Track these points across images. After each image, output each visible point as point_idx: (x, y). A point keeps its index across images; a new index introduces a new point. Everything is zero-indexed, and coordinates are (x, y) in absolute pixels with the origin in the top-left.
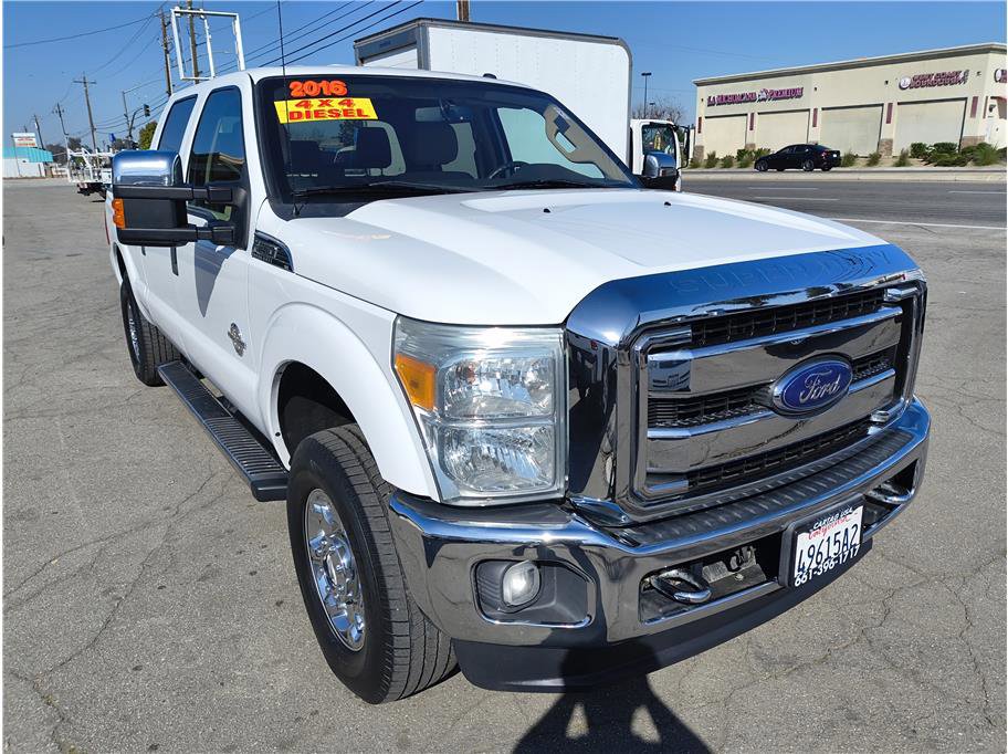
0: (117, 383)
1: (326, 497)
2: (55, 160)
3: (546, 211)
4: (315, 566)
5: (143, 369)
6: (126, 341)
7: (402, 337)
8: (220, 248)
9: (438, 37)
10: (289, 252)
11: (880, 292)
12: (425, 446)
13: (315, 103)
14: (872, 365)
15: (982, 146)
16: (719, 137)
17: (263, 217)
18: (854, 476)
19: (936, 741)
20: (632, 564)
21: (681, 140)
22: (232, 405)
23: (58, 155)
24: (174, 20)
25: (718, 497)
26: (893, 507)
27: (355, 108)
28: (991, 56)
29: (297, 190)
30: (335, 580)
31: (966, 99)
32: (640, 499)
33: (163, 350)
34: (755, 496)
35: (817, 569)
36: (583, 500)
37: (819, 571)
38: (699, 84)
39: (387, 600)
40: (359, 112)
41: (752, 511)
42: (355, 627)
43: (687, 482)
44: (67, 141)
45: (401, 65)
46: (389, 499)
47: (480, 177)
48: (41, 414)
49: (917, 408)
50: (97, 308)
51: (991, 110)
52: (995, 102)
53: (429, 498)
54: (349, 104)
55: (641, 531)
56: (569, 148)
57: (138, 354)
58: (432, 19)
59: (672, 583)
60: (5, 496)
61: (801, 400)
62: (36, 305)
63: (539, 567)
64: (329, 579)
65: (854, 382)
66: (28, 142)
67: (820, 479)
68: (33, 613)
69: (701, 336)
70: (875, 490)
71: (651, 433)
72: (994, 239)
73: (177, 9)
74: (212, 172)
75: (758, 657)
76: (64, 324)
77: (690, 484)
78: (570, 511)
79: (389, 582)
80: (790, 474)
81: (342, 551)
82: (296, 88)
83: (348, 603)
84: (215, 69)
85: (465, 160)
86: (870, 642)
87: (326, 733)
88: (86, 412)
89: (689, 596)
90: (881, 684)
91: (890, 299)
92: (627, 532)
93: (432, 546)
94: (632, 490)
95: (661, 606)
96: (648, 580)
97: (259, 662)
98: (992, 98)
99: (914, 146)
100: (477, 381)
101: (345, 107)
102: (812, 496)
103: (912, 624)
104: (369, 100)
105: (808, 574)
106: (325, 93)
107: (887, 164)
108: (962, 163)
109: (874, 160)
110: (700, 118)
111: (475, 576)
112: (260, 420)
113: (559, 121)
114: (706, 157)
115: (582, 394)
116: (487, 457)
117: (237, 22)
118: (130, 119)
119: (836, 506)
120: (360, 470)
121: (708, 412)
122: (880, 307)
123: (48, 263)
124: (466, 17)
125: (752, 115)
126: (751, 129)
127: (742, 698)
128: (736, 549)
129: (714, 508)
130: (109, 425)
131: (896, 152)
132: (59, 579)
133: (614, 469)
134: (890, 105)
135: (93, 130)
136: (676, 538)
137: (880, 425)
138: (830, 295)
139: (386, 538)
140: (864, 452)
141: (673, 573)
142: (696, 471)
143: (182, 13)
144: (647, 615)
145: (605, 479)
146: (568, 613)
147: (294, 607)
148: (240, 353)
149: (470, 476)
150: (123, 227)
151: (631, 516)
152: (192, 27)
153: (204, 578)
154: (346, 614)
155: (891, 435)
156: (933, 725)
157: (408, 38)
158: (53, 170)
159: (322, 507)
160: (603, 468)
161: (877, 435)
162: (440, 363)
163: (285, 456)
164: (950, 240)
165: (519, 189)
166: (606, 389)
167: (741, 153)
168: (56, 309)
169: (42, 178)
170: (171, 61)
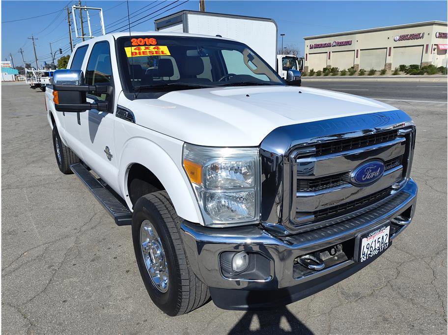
0: (51, 173)
1: (151, 224)
2: (20, 73)
3: (248, 96)
4: (145, 255)
5: (63, 166)
6: (55, 154)
7: (186, 152)
8: (100, 113)
9: (192, 18)
10: (133, 115)
11: (396, 131)
12: (197, 201)
13: (143, 48)
14: (393, 163)
15: (431, 66)
16: (315, 62)
17: (121, 99)
18: (386, 213)
19: (423, 330)
20: (290, 252)
21: (299, 64)
22: (105, 183)
23: (21, 71)
24: (73, 11)
25: (326, 223)
26: (402, 226)
27: (160, 50)
28: (434, 26)
29: (136, 87)
30: (154, 261)
31: (423, 45)
32: (294, 224)
33: (72, 158)
34: (343, 222)
35: (370, 254)
36: (268, 224)
37: (371, 255)
38: (306, 39)
39: (179, 270)
40: (162, 52)
41: (342, 228)
42: (163, 282)
43: (314, 216)
44: (25, 65)
45: (175, 31)
46: (180, 224)
47: (213, 81)
48: (17, 187)
49: (412, 182)
50: (41, 139)
51: (434, 50)
52: (436, 47)
53: (199, 224)
54: (158, 48)
55: (294, 238)
56: (254, 68)
57: (60, 160)
58: (189, 11)
59: (306, 261)
60: (2, 224)
61: (363, 179)
62: (14, 138)
63: (248, 254)
64: (151, 261)
65: (385, 171)
66: (7, 65)
67: (371, 214)
68: (17, 277)
69: (319, 151)
70: (394, 219)
71: (298, 194)
72: (437, 107)
73: (75, 6)
74: (95, 79)
75: (343, 294)
76: (26, 147)
77: (315, 217)
78: (262, 229)
79: (180, 262)
80: (358, 212)
81: (158, 247)
82: (134, 41)
83: (160, 271)
84: (92, 33)
85: (207, 73)
86: (392, 286)
87: (151, 330)
88: (37, 186)
89: (315, 267)
90: (397, 305)
91: (400, 134)
92: (288, 238)
93: (200, 245)
94: (290, 220)
95: (302, 271)
96: (296, 260)
97: (119, 298)
98: (435, 45)
99: (401, 66)
100: (219, 172)
101: (156, 50)
102: (368, 222)
103: (410, 278)
104: (166, 47)
105: (367, 256)
106: (147, 43)
107: (389, 74)
108: (422, 73)
109: (383, 72)
110: (307, 54)
111: (220, 258)
112: (119, 190)
113: (249, 56)
114: (309, 71)
115: (266, 177)
116: (224, 206)
117: (102, 12)
118: (53, 55)
119: (378, 226)
120: (166, 211)
121: (322, 185)
122: (395, 138)
123: (18, 119)
124: (204, 9)
125: (330, 52)
126: (329, 59)
127: (336, 312)
128: (335, 245)
129: (325, 227)
130: (48, 192)
131: (393, 69)
132: (28, 262)
133: (281, 211)
134: (390, 48)
135: (37, 60)
136: (309, 241)
137: (396, 190)
138: (372, 133)
139: (179, 242)
140: (390, 202)
141: (307, 256)
142: (317, 211)
143: (77, 8)
144: (296, 275)
145: (277, 215)
146: (261, 274)
147: (134, 273)
148: (110, 159)
149: (216, 214)
150: (58, 103)
151: (289, 231)
152: (81, 14)
153: (93, 260)
154: (159, 276)
155: (401, 194)
156: (421, 323)
157: (179, 19)
158: (19, 78)
159: (148, 228)
160: (276, 210)
161: (395, 194)
162: (204, 164)
163: (130, 205)
164: (418, 107)
165: (234, 86)
166: (277, 174)
167: (325, 69)
168: (22, 140)
169: (14, 81)
170: (72, 29)
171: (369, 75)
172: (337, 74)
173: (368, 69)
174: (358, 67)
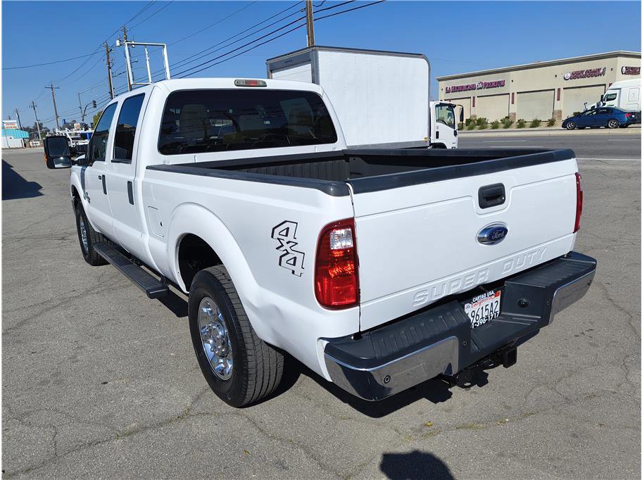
2: (31, 136)
9: (324, 57)
23: (32, 133)
28: (619, 58)
31: (605, 85)
38: (440, 80)
44: (38, 125)
58: (320, 47)
66: (12, 126)
107: (558, 125)
109: (551, 123)
117: (165, 49)
118: (83, 110)
125: (474, 97)
126: (474, 106)
131: (564, 118)
134: (559, 90)
135: (57, 117)
157: (305, 58)
158: (30, 143)
167: (468, 121)
169: (23, 148)
170: (113, 73)
171: (531, 127)
172: (486, 128)
173: (529, 119)
174: (515, 117)
